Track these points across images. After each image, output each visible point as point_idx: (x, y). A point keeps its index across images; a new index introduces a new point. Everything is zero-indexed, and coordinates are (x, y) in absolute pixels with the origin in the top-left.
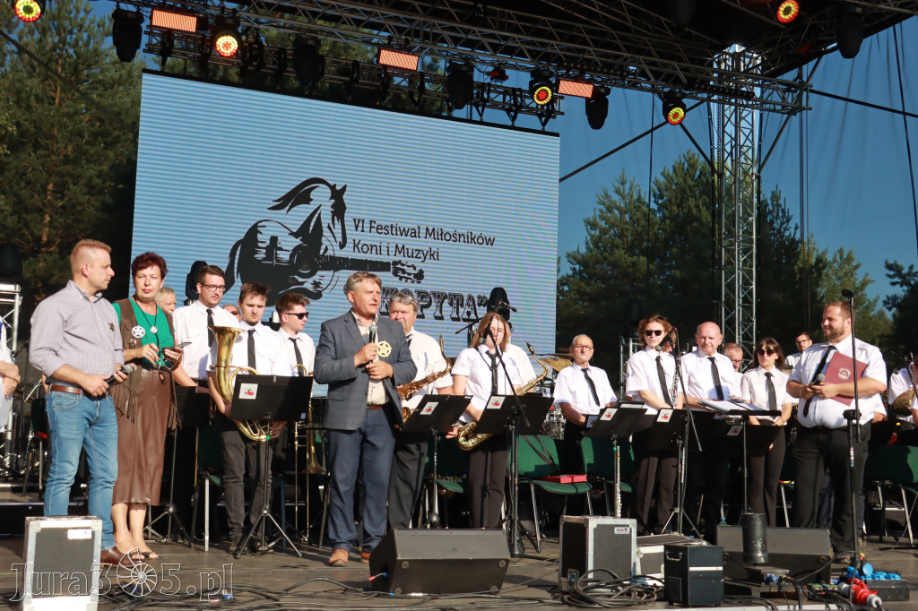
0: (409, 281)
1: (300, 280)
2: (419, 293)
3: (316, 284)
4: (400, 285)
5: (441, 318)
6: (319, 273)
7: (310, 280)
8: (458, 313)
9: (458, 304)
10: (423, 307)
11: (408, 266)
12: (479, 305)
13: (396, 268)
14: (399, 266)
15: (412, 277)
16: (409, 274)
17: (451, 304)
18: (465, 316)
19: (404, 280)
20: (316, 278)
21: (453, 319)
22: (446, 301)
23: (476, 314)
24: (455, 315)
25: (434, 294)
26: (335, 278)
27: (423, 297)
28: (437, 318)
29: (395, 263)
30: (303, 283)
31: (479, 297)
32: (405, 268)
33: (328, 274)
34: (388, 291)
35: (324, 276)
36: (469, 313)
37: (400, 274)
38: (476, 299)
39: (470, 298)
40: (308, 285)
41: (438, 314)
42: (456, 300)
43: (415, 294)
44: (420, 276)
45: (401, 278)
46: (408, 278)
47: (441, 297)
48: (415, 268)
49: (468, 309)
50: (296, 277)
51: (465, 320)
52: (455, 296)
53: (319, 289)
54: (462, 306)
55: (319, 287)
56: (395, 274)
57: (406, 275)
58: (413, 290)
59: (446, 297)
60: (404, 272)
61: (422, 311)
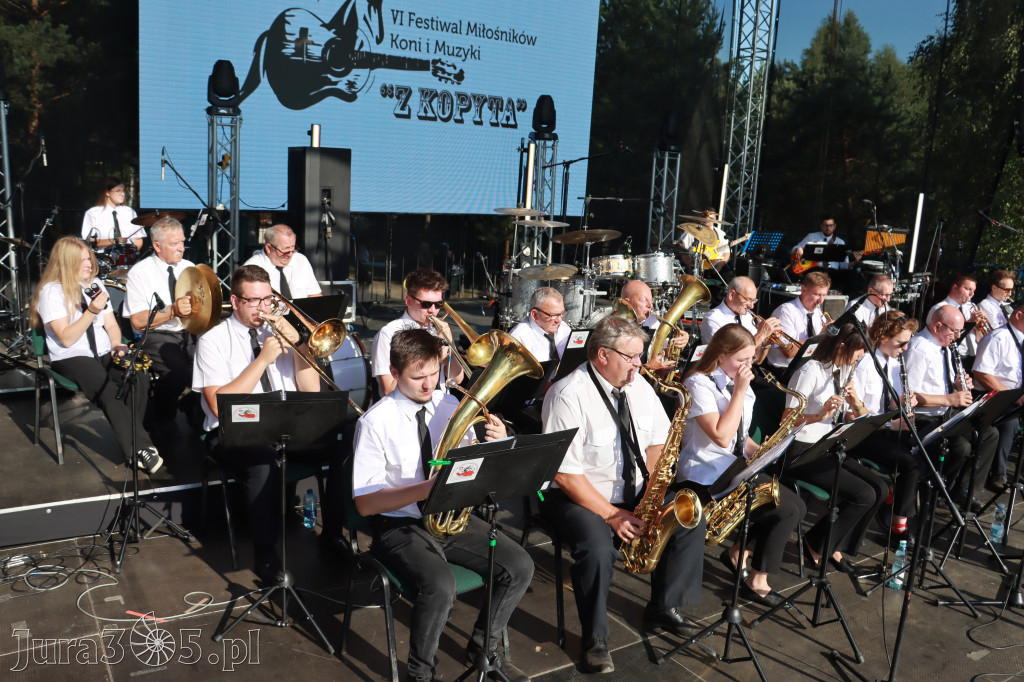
0: (449, 82)
1: (334, 79)
2: (459, 95)
3: (351, 84)
4: (440, 86)
5: (480, 123)
6: (354, 71)
7: (345, 80)
8: (497, 118)
9: (497, 108)
10: (462, 111)
11: (448, 66)
12: (519, 109)
13: (436, 68)
14: (439, 65)
15: (452, 77)
16: (449, 74)
17: (491, 108)
18: (505, 122)
19: (443, 80)
20: (350, 77)
21: (493, 124)
22: (486, 105)
23: (515, 120)
24: (494, 121)
25: (474, 97)
26: (371, 79)
27: (463, 100)
28: (476, 123)
29: (435, 62)
30: (336, 83)
31: (519, 101)
32: (445, 67)
33: (363, 73)
34: (427, 93)
35: (359, 75)
36: (508, 119)
37: (440, 74)
38: (516, 104)
39: (510, 102)
40: (342, 85)
41: (477, 119)
42: (496, 103)
43: (455, 98)
44: (460, 77)
45: (440, 79)
46: (447, 79)
47: (481, 100)
48: (455, 68)
49: (508, 114)
50: (329, 76)
51: (504, 126)
52: (495, 99)
53: (353, 90)
54: (502, 110)
55: (354, 87)
56: (435, 74)
57: (446, 75)
58: (453, 93)
59: (485, 100)
60: (444, 71)
61: (461, 115)
